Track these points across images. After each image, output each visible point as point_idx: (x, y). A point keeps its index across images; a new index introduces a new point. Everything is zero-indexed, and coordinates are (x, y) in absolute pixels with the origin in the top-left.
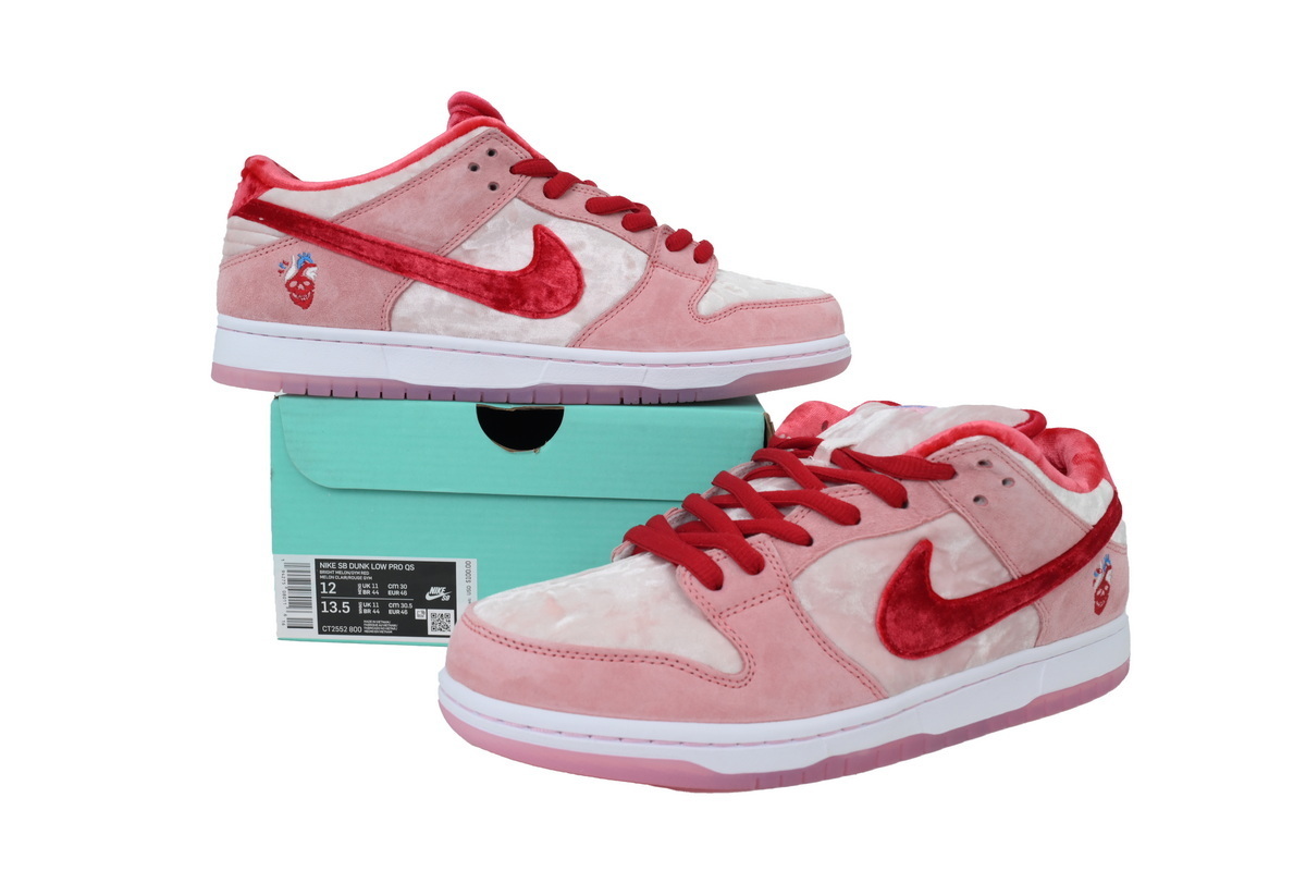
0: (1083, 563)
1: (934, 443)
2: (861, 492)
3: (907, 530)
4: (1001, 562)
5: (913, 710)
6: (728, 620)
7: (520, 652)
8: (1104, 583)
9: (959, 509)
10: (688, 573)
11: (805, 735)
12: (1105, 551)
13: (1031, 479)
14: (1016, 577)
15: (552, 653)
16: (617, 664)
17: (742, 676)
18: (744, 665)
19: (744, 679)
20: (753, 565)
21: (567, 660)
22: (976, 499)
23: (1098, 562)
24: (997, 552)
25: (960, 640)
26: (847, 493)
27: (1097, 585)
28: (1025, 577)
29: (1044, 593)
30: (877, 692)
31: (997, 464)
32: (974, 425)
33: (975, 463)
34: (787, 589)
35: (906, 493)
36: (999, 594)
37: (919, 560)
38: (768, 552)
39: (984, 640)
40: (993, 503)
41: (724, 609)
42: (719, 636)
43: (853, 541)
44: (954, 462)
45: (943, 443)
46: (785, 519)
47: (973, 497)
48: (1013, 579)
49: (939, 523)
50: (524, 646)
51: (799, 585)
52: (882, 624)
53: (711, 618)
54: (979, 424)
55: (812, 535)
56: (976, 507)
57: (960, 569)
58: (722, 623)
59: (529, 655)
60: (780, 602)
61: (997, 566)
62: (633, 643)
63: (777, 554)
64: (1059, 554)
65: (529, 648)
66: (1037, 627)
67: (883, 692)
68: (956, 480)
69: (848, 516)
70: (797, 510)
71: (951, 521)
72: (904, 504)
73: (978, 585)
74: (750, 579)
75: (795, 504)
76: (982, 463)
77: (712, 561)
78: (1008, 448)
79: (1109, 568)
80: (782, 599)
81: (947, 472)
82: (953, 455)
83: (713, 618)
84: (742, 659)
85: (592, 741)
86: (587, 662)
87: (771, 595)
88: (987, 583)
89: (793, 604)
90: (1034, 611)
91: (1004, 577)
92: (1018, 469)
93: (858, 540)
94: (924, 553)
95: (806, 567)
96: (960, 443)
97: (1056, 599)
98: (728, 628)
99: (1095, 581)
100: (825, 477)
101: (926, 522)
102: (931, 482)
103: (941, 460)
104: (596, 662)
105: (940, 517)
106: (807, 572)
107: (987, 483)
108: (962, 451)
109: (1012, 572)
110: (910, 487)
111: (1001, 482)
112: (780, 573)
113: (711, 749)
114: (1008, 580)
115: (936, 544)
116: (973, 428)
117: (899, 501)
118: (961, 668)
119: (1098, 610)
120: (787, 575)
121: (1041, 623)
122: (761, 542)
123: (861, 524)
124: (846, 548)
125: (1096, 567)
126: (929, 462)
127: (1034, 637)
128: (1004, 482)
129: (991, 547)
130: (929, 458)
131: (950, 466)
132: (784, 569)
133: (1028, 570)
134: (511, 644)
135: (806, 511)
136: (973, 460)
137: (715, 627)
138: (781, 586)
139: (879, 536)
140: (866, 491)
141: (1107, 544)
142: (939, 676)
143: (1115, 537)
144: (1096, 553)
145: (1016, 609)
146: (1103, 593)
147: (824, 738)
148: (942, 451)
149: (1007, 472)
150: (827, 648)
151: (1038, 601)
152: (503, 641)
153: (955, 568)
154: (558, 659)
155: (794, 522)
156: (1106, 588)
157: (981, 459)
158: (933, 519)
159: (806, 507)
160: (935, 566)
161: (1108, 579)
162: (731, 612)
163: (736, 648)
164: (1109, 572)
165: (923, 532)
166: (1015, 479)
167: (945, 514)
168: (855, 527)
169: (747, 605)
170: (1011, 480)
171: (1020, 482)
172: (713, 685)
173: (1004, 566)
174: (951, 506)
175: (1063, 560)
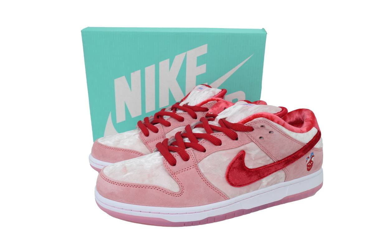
0: (302, 156)
1: (247, 119)
2: (223, 135)
3: (236, 147)
4: (270, 157)
5: (239, 202)
6: (177, 175)
7: (112, 184)
8: (311, 161)
9: (254, 141)
10: (166, 160)
11: (200, 211)
12: (312, 151)
13: (280, 131)
14: (276, 161)
15: (121, 185)
16: (141, 189)
17: (179, 193)
18: (180, 189)
19: (181, 194)
20: (186, 158)
21: (126, 187)
22: (260, 138)
23: (309, 154)
24: (268, 153)
25: (255, 181)
26: (219, 135)
27: (308, 162)
28: (279, 161)
29: (286, 166)
30: (226, 198)
31: (267, 127)
32: (260, 114)
33: (259, 126)
34: (196, 166)
35: (237, 135)
36: (269, 167)
37: (241, 157)
38: (191, 154)
39: (265, 181)
40: (265, 139)
41: (175, 172)
42: (173, 180)
43: (218, 151)
44: (253, 126)
45: (249, 119)
46: (199, 143)
47: (259, 137)
48: (275, 162)
49: (247, 146)
50: (113, 183)
51: (200, 165)
52: (227, 177)
53: (171, 175)
54: (261, 113)
55: (206, 149)
56: (260, 140)
57: (255, 159)
58: (175, 176)
59: (115, 185)
60: (193, 170)
61: (268, 158)
62: (146, 182)
63: (193, 155)
64: (292, 154)
65: (115, 183)
66: (285, 176)
67: (227, 197)
68: (254, 131)
69: (218, 143)
70: (202, 140)
71: (252, 145)
72: (237, 139)
73: (262, 164)
74: (184, 162)
75: (202, 138)
76: (262, 126)
77: (173, 157)
78: (271, 121)
79: (314, 156)
80: (194, 169)
81: (251, 129)
82: (253, 123)
83: (173, 175)
84: (180, 188)
85: (132, 212)
86: (132, 188)
87: (191, 168)
88: (265, 163)
89: (198, 171)
90: (283, 171)
91: (271, 162)
92: (275, 128)
93: (220, 151)
94: (242, 155)
95: (202, 159)
96: (255, 120)
97: (291, 167)
98: (176, 178)
99: (307, 161)
100: (214, 129)
101: (243, 145)
102: (245, 132)
103: (249, 125)
104: (135, 188)
105: (248, 143)
106: (203, 161)
107: (264, 133)
108: (256, 123)
109: (274, 160)
110: (239, 134)
111: (268, 132)
112: (194, 161)
113: (169, 215)
114: (273, 162)
115: (246, 152)
116: (259, 115)
117: (235, 138)
118: (257, 189)
119: (309, 170)
120: (196, 162)
121: (286, 175)
122: (189, 151)
123: (222, 145)
124: (216, 153)
125: (307, 156)
126: (244, 126)
127: (284, 179)
128: (270, 132)
129: (265, 153)
130: (245, 125)
131: (252, 127)
132: (195, 160)
133: (280, 159)
134: (110, 182)
135: (205, 140)
136: (259, 125)
137: (172, 177)
138: (194, 165)
139: (227, 149)
140: (224, 134)
141: (312, 149)
142: (248, 192)
143: (317, 146)
144: (307, 152)
145: (276, 171)
146: (310, 164)
147: (206, 212)
148: (249, 122)
149: (271, 129)
150: (208, 184)
151: (284, 168)
152: (108, 181)
153: (253, 159)
154: (123, 187)
155: (201, 144)
156: (312, 163)
157: (262, 125)
158: (246, 144)
159: (205, 139)
160: (246, 159)
161: (312, 160)
162: (178, 173)
163: (178, 184)
164: (313, 158)
165: (242, 148)
166: (274, 131)
167: (249, 143)
168: (220, 146)
169: (183, 171)
170: (272, 131)
171: (275, 132)
172: (170, 196)
173: (271, 158)
174: (252, 140)
175: (293, 156)
